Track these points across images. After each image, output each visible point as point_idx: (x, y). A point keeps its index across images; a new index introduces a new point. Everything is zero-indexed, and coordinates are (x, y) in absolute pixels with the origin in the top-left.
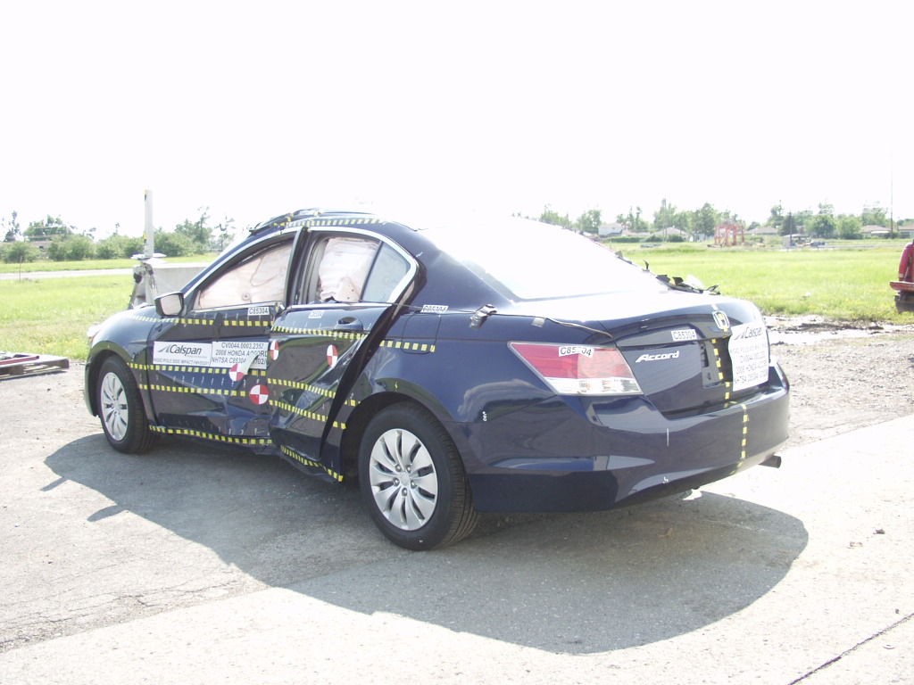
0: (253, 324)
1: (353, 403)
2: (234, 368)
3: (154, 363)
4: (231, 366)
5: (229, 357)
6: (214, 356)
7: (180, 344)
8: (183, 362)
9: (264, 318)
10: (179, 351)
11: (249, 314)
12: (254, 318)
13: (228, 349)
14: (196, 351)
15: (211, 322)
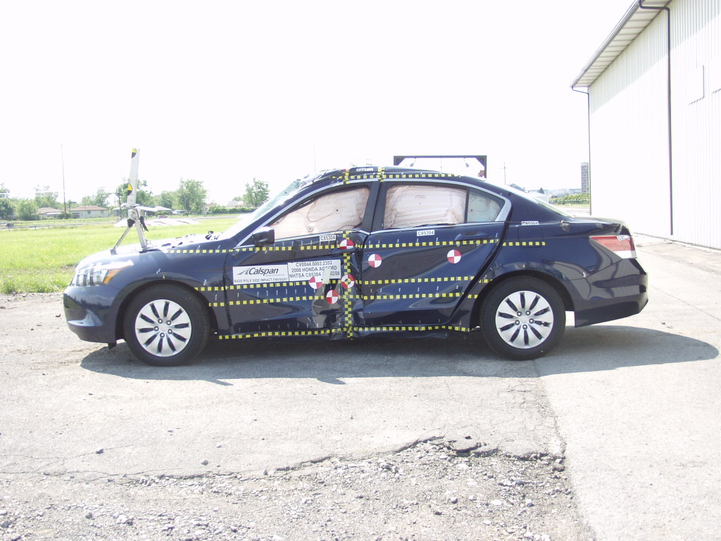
0: (324, 247)
1: (486, 281)
2: (313, 280)
3: (235, 283)
4: (309, 278)
5: (305, 273)
6: (291, 273)
7: (258, 267)
8: (263, 280)
9: (332, 243)
10: (258, 272)
11: (321, 241)
12: (324, 244)
13: (301, 267)
14: (273, 271)
15: (290, 248)
